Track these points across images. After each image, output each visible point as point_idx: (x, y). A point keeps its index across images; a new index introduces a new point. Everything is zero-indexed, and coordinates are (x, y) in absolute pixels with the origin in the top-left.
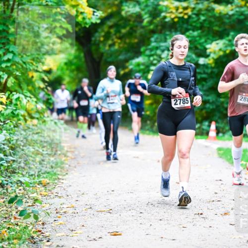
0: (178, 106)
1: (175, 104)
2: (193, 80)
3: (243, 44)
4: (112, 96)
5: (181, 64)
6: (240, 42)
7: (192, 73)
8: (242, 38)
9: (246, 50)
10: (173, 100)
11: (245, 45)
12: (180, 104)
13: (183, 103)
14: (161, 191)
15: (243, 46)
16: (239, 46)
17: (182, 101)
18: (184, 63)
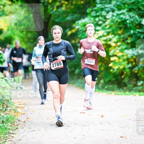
1: (53, 67)
3: (89, 30)
4: (39, 58)
8: (89, 26)
9: (91, 33)
12: (56, 66)
13: (58, 66)
17: (57, 64)
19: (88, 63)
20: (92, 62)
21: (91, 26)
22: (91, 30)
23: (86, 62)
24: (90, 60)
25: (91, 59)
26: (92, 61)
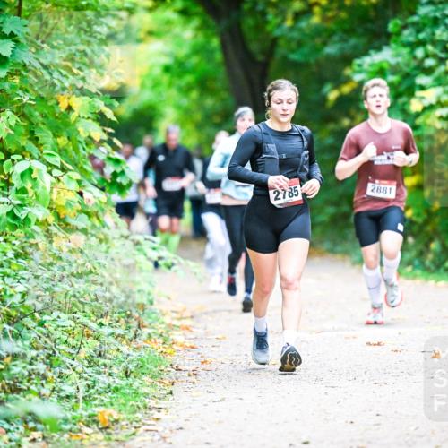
0: (282, 201)
1: (276, 199)
2: (306, 156)
3: (375, 96)
5: (286, 130)
6: (370, 93)
7: (306, 144)
8: (374, 85)
9: (379, 106)
10: (271, 192)
11: (378, 98)
12: (284, 197)
13: (289, 196)
14: (254, 354)
15: (375, 99)
16: (369, 100)
17: (287, 193)
18: (290, 128)
19: (375, 194)
20: (388, 191)
21: (378, 85)
22: (380, 95)
23: (369, 193)
24: (382, 186)
25: (386, 182)
26: (388, 187)
